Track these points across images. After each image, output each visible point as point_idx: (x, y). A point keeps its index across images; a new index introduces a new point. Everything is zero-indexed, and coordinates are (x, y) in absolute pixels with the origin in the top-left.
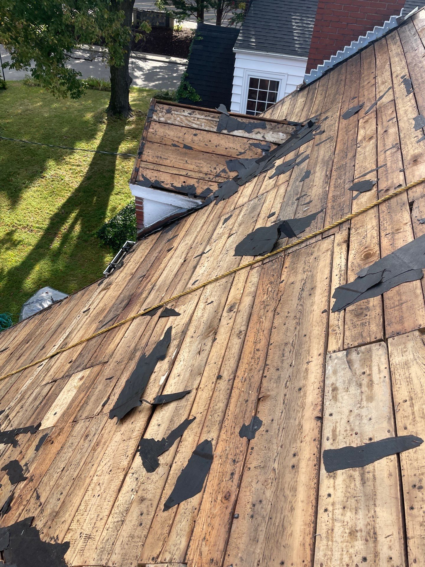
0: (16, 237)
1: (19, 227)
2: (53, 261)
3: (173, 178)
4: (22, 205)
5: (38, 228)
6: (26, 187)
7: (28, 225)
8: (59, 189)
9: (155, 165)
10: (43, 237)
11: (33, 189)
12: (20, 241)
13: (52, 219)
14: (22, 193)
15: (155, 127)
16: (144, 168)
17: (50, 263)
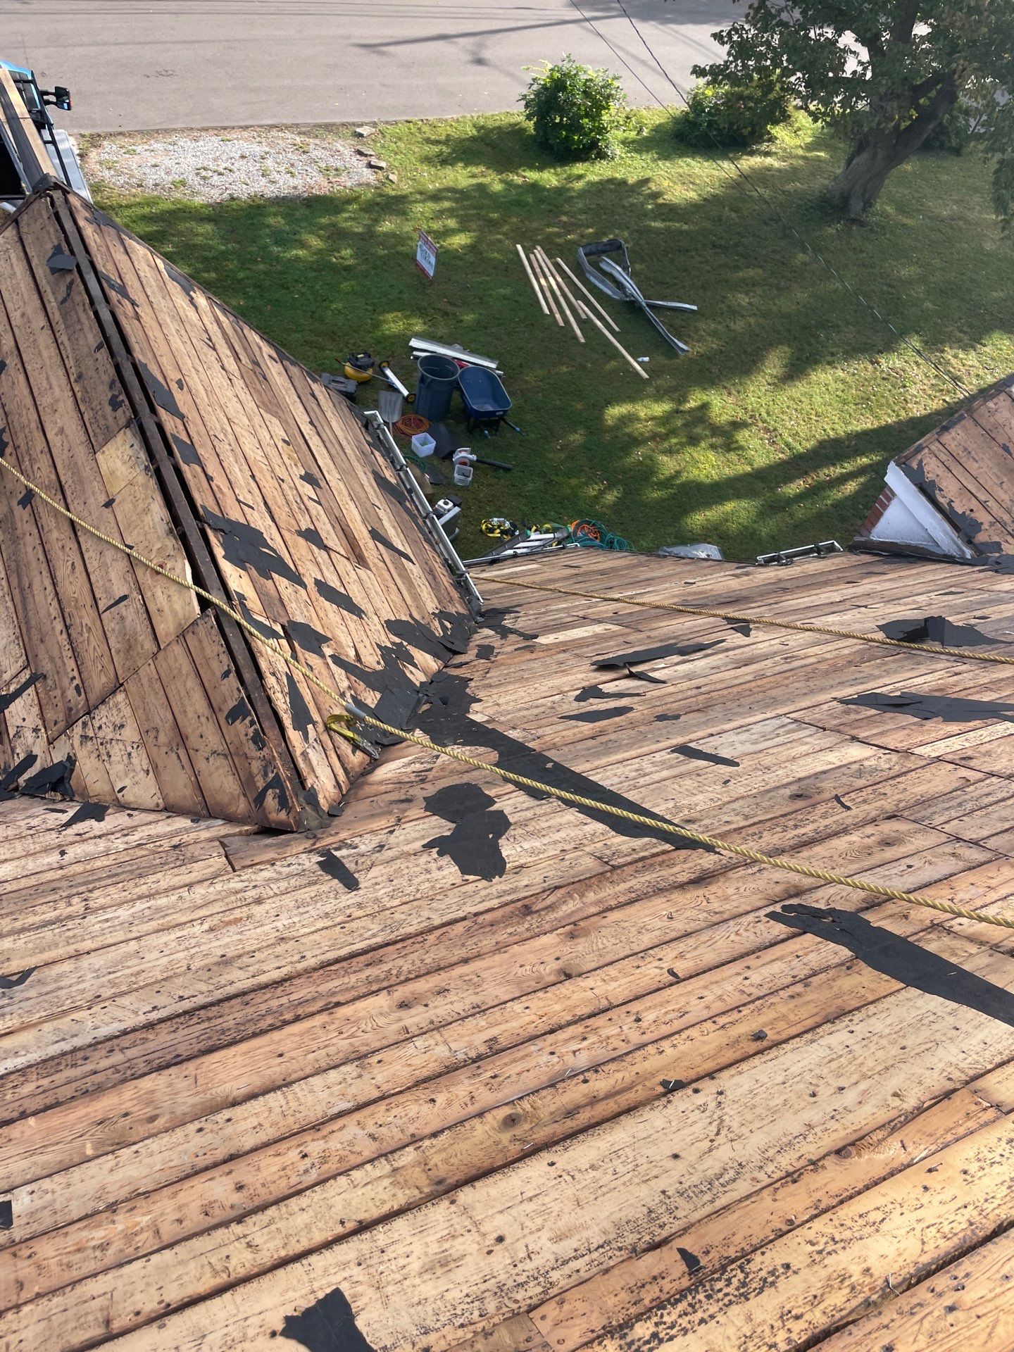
0: (742, 436)
1: (760, 424)
2: (762, 515)
3: (960, 494)
4: (798, 389)
5: (787, 445)
6: (829, 363)
7: (775, 430)
8: (883, 401)
9: (951, 459)
10: (781, 465)
11: (840, 373)
12: (741, 448)
13: (822, 444)
14: (814, 370)
15: (1002, 404)
16: (932, 452)
17: (753, 513)
